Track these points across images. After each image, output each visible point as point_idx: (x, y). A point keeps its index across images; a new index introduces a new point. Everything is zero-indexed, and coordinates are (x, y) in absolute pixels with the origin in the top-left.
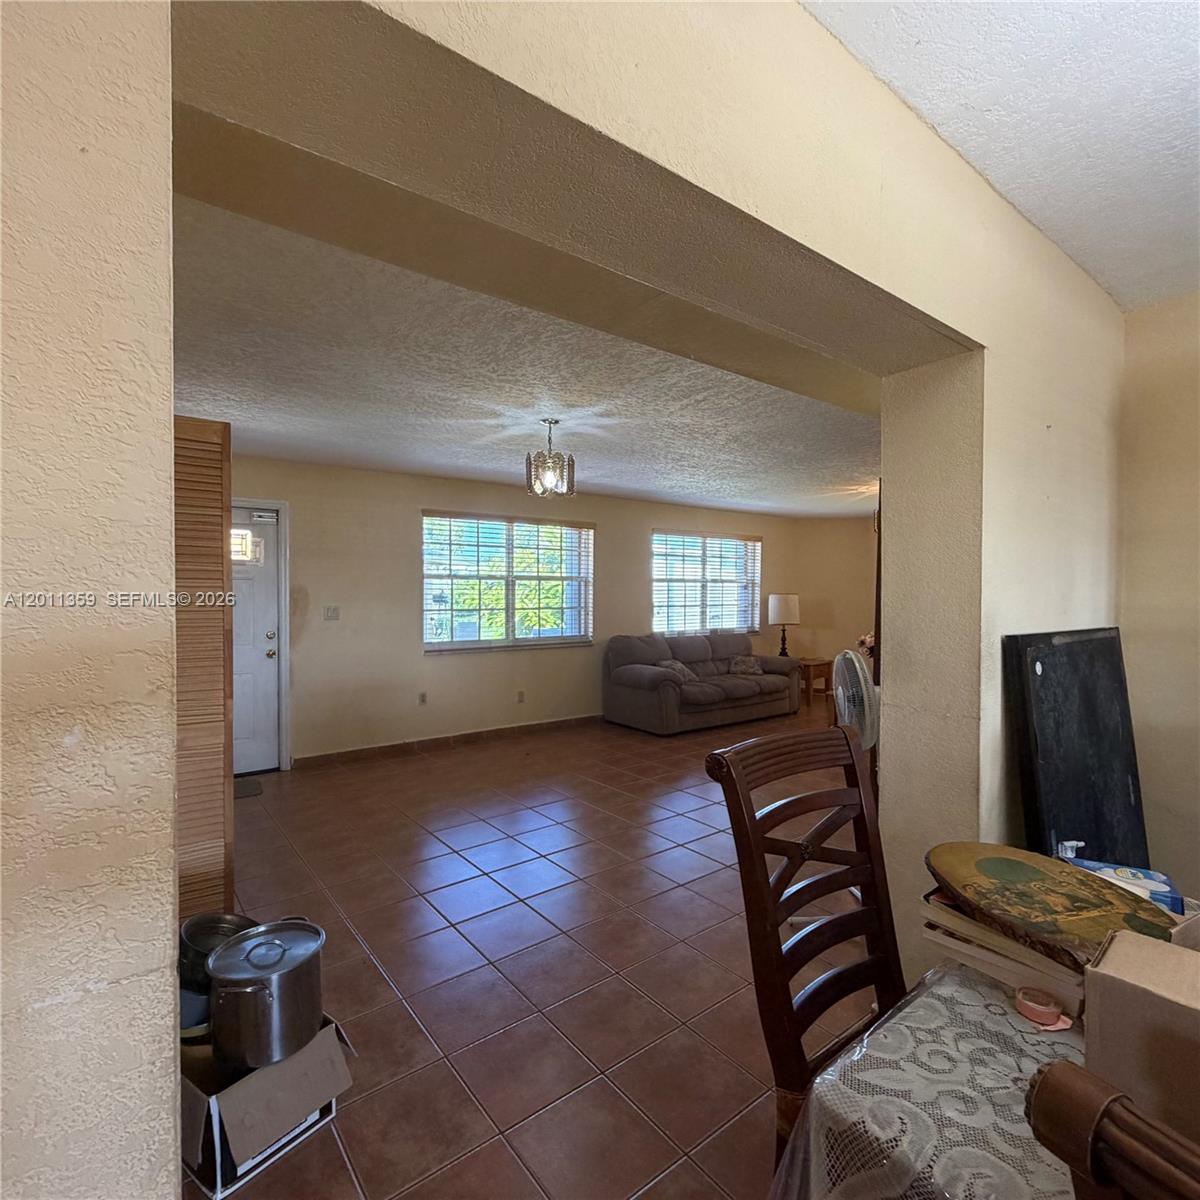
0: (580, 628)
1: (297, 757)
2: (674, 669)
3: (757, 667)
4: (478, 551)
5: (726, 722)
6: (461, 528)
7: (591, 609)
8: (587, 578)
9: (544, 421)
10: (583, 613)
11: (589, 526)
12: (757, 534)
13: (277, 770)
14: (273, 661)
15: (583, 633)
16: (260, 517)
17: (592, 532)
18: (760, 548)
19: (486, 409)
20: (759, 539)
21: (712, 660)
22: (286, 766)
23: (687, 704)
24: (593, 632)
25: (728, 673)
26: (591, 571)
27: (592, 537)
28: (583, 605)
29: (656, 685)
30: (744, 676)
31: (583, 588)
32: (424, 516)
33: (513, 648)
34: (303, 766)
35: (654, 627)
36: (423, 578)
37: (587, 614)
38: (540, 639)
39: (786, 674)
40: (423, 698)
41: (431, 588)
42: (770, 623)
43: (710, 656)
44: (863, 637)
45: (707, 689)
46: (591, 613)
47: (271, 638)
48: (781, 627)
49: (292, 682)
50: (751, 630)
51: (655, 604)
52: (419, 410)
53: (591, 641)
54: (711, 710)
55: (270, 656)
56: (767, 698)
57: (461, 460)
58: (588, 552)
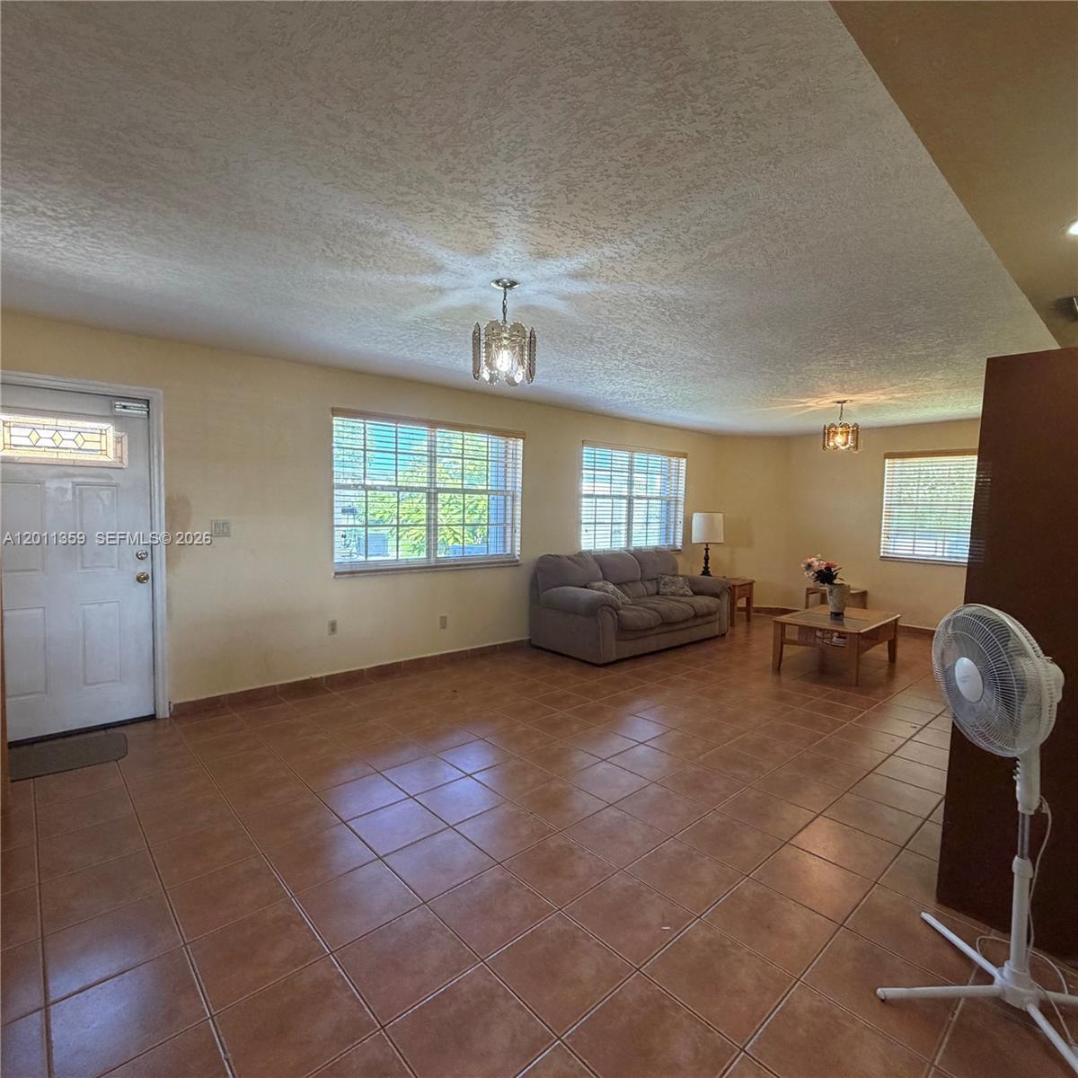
0: (505, 547)
1: (178, 701)
2: (607, 591)
3: (687, 588)
4: (396, 459)
5: (662, 648)
6: (377, 432)
7: (519, 526)
8: (514, 492)
9: (497, 282)
10: (509, 530)
11: (516, 435)
12: (682, 451)
13: (152, 717)
14: (146, 586)
15: (509, 552)
16: (125, 407)
17: (520, 442)
18: (684, 465)
19: (423, 256)
20: (685, 456)
21: (642, 580)
22: (163, 713)
23: (624, 630)
24: (521, 551)
25: (658, 594)
26: (519, 485)
27: (520, 448)
28: (509, 521)
29: (594, 610)
30: (673, 597)
31: (509, 503)
32: (334, 415)
33: (434, 568)
34: (184, 712)
35: (583, 545)
36: (333, 488)
37: (514, 532)
38: (463, 558)
39: (716, 595)
40: (333, 627)
41: (342, 498)
42: (694, 541)
43: (639, 576)
44: (809, 560)
45: (644, 614)
46: (518, 530)
47: (142, 559)
48: (705, 546)
49: (169, 613)
50: (672, 548)
51: (584, 521)
52: (329, 253)
53: (517, 561)
54: (646, 636)
55: (140, 580)
56: (699, 621)
57: (380, 346)
58: (516, 464)
